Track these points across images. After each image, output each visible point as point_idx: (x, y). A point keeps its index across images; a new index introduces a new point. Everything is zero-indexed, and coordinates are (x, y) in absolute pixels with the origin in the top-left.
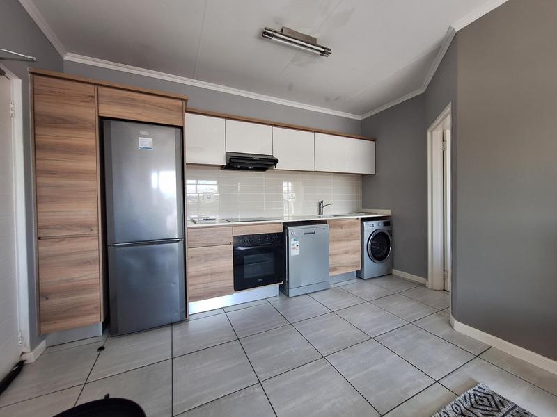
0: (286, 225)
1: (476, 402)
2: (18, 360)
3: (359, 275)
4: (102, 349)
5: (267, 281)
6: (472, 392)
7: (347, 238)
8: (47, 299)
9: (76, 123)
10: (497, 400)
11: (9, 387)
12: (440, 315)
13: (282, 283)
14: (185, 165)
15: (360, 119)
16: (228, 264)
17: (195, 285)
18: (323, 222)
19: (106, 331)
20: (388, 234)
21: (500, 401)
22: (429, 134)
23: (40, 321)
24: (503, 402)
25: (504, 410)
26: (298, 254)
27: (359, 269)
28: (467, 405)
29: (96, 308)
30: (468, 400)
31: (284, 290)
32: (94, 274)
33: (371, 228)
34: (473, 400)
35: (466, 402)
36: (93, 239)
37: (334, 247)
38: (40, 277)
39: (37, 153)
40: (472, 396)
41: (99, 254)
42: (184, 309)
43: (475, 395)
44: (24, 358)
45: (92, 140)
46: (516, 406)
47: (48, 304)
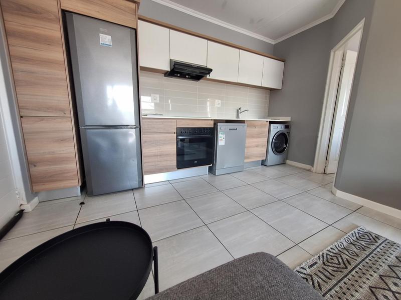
0: (216, 122)
1: (359, 237)
2: (18, 209)
3: (263, 163)
4: (82, 203)
5: (201, 163)
6: (356, 231)
7: (258, 136)
8: (35, 166)
9: (41, 14)
10: (374, 236)
11: (15, 226)
12: (324, 188)
13: (211, 165)
14: (139, 67)
15: (273, 43)
16: (173, 149)
17: (148, 162)
18: (243, 122)
19: (83, 193)
20: (287, 134)
21: (376, 236)
22: (332, 54)
23: (32, 183)
24: (378, 237)
25: (380, 242)
26: (224, 144)
27: (264, 158)
28: (355, 238)
29: (74, 175)
30: (354, 235)
31: (212, 170)
32: (70, 149)
33: (276, 129)
34: (357, 236)
35: (353, 237)
36: (66, 121)
37: (249, 142)
38: (27, 149)
39: (8, 39)
40: (357, 234)
41: (72, 134)
42: (141, 179)
43: (358, 233)
44: (22, 208)
45: (56, 31)
46: (387, 239)
47: (36, 170)
